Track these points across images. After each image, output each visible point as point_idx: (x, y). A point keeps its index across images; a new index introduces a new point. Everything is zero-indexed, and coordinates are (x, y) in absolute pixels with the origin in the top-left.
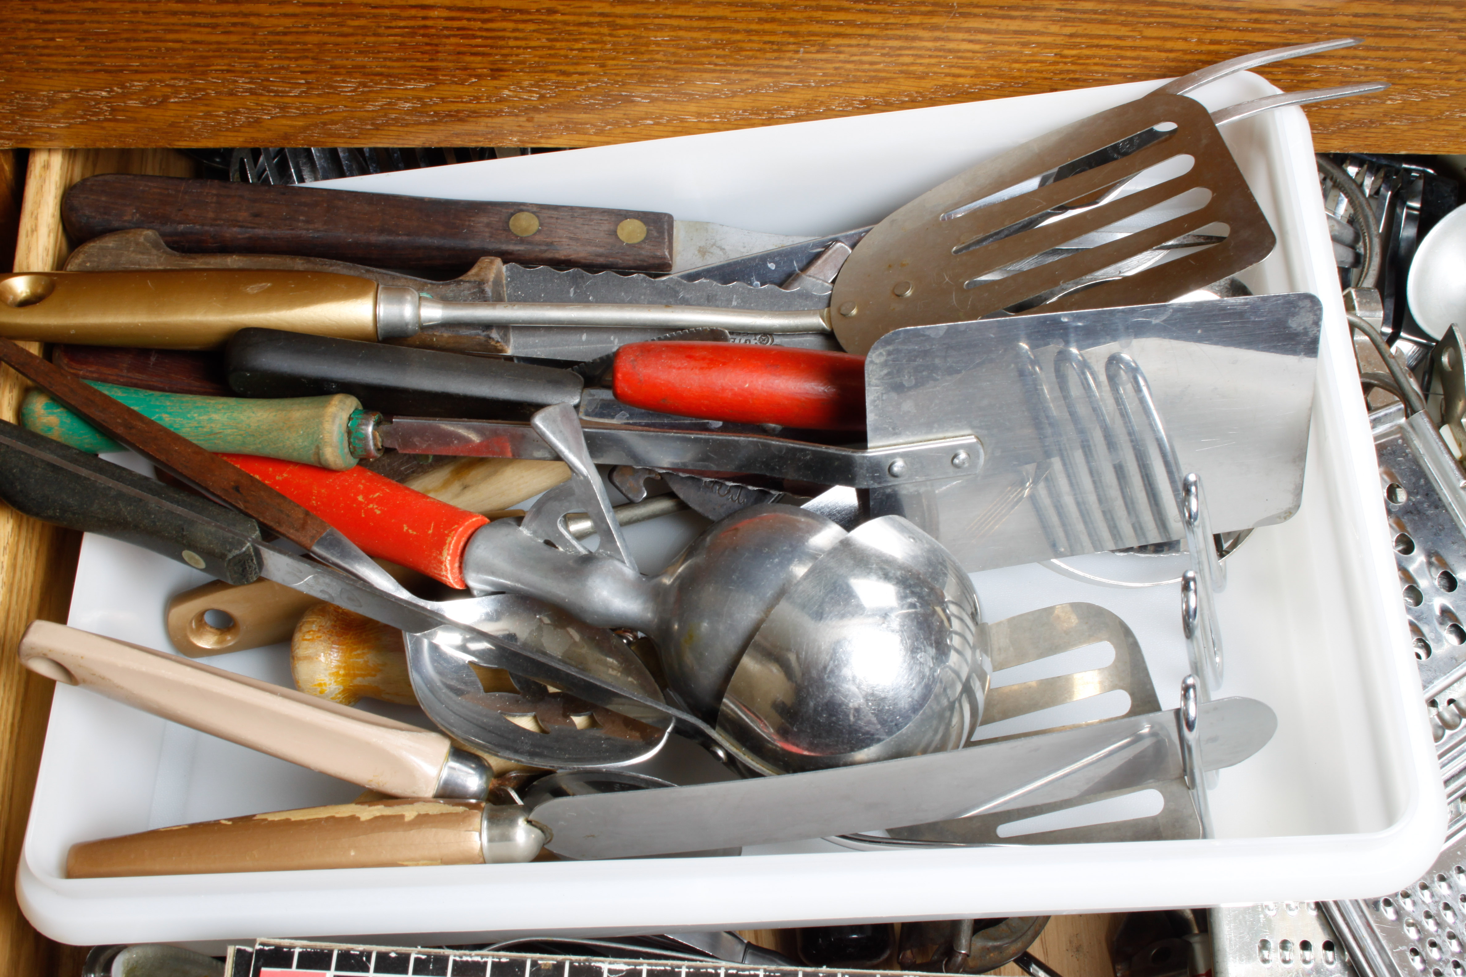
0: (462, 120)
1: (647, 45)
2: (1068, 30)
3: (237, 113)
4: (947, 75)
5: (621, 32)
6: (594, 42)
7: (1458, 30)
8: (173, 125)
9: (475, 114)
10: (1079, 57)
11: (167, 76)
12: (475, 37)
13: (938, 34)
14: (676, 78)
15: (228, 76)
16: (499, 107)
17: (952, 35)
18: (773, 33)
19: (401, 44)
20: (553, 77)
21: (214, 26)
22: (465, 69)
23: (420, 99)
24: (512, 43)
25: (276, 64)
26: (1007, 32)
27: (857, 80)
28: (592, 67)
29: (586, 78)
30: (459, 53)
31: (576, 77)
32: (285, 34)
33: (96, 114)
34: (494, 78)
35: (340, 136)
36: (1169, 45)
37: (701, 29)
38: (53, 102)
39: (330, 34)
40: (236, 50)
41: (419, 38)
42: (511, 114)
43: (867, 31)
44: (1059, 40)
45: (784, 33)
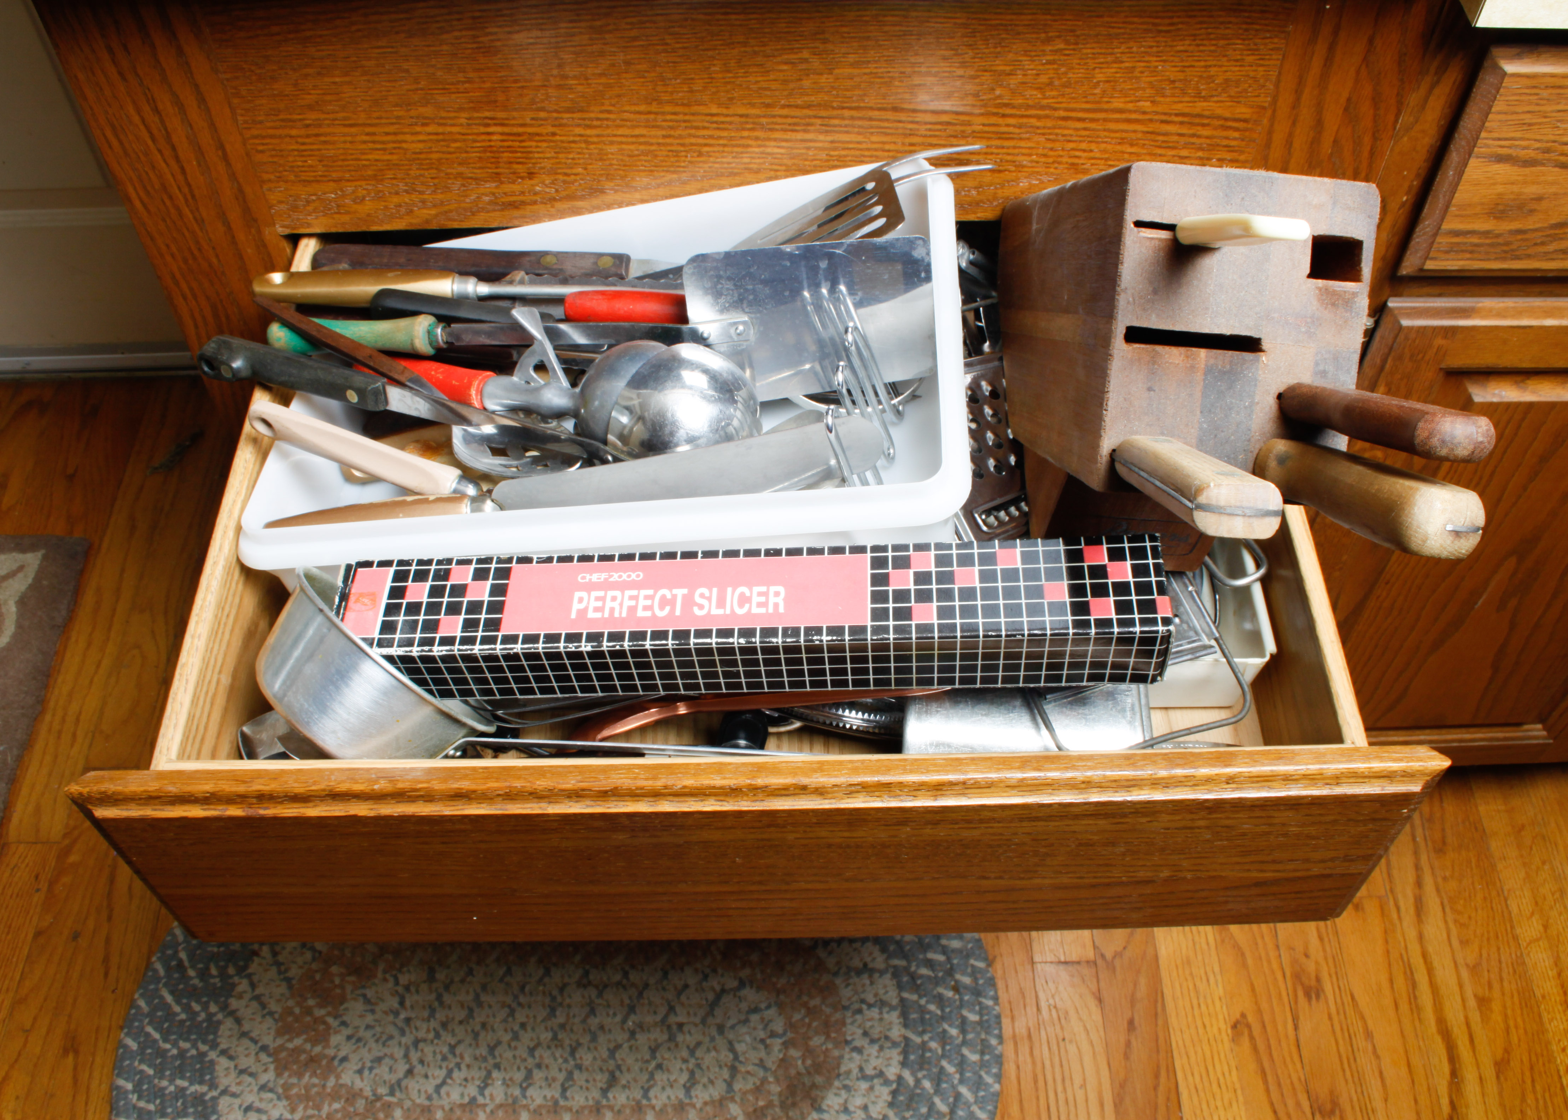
0: (517, 208)
1: (607, 154)
2: (829, 138)
3: (400, 206)
4: (771, 170)
5: (592, 147)
6: (579, 153)
7: (1044, 134)
8: (369, 215)
9: (523, 203)
10: (840, 156)
11: (363, 183)
12: (516, 152)
13: (759, 143)
14: (626, 176)
15: (394, 182)
16: (535, 198)
17: (767, 143)
18: (671, 145)
19: (480, 158)
20: (561, 177)
21: (384, 150)
22: (514, 173)
23: (494, 194)
24: (536, 155)
25: (418, 173)
26: (796, 140)
27: (722, 175)
28: (580, 170)
29: (578, 178)
30: (511, 163)
31: (573, 177)
32: (420, 153)
33: (330, 209)
34: (530, 179)
35: (455, 220)
36: (887, 147)
37: (633, 143)
38: (308, 202)
39: (443, 153)
40: (397, 165)
41: (488, 154)
42: (542, 203)
43: (721, 142)
44: (827, 145)
45: (678, 144)
